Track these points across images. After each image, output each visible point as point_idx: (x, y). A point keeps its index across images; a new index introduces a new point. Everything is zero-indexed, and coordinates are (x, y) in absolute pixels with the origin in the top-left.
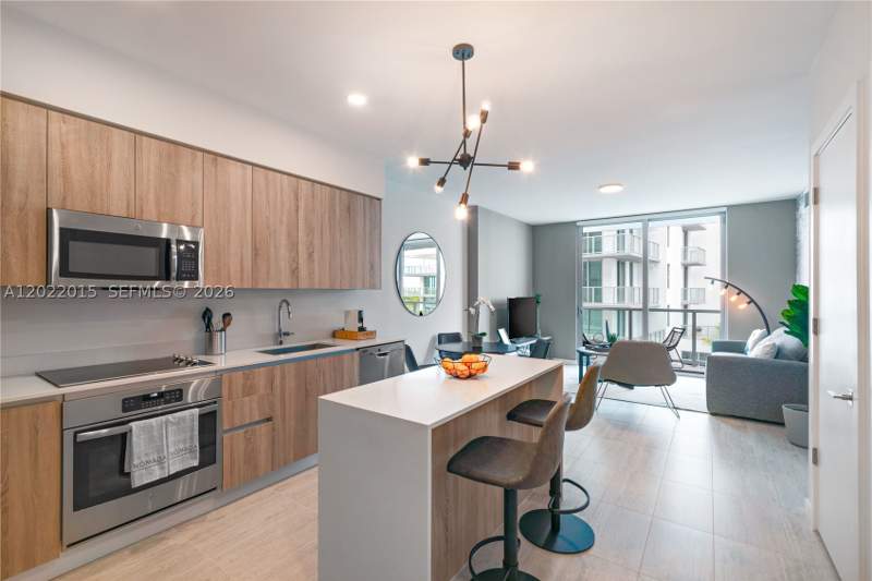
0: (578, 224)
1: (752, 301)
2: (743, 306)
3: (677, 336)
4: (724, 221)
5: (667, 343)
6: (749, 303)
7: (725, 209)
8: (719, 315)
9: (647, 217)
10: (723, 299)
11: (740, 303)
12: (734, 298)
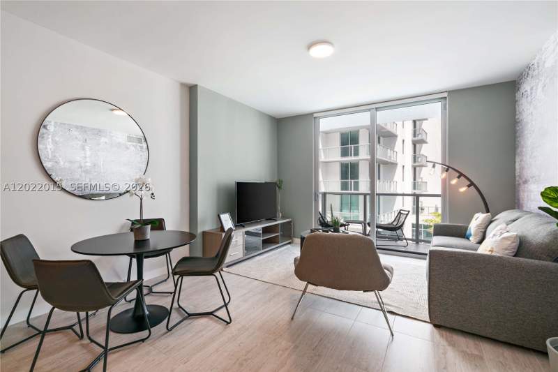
0: (315, 115)
1: (472, 184)
2: (463, 189)
3: (403, 217)
4: (444, 108)
5: (395, 223)
6: (469, 186)
7: (445, 95)
8: (440, 198)
9: (374, 106)
10: (444, 182)
11: (461, 187)
12: (454, 182)
